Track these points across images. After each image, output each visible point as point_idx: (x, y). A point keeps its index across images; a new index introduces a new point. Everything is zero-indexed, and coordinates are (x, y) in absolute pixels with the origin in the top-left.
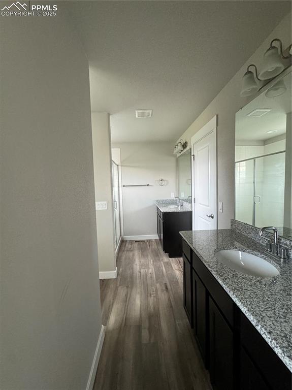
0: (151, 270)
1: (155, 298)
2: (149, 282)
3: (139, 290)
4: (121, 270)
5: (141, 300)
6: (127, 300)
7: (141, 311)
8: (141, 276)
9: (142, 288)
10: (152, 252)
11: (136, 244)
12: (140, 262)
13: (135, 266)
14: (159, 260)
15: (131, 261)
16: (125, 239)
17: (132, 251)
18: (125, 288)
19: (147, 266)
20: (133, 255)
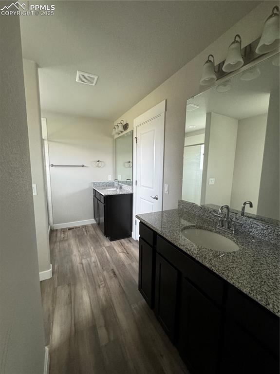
0: (94, 258)
1: (105, 288)
2: (94, 272)
3: (84, 285)
4: (56, 266)
5: (89, 295)
6: (72, 301)
7: (92, 309)
8: (83, 268)
9: (88, 282)
10: (91, 238)
11: (70, 232)
12: (79, 251)
13: (74, 258)
14: (100, 245)
15: (68, 253)
16: (55, 229)
17: (67, 240)
18: (67, 286)
19: (88, 255)
20: (69, 245)
